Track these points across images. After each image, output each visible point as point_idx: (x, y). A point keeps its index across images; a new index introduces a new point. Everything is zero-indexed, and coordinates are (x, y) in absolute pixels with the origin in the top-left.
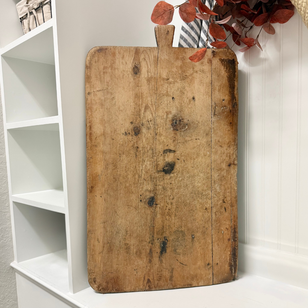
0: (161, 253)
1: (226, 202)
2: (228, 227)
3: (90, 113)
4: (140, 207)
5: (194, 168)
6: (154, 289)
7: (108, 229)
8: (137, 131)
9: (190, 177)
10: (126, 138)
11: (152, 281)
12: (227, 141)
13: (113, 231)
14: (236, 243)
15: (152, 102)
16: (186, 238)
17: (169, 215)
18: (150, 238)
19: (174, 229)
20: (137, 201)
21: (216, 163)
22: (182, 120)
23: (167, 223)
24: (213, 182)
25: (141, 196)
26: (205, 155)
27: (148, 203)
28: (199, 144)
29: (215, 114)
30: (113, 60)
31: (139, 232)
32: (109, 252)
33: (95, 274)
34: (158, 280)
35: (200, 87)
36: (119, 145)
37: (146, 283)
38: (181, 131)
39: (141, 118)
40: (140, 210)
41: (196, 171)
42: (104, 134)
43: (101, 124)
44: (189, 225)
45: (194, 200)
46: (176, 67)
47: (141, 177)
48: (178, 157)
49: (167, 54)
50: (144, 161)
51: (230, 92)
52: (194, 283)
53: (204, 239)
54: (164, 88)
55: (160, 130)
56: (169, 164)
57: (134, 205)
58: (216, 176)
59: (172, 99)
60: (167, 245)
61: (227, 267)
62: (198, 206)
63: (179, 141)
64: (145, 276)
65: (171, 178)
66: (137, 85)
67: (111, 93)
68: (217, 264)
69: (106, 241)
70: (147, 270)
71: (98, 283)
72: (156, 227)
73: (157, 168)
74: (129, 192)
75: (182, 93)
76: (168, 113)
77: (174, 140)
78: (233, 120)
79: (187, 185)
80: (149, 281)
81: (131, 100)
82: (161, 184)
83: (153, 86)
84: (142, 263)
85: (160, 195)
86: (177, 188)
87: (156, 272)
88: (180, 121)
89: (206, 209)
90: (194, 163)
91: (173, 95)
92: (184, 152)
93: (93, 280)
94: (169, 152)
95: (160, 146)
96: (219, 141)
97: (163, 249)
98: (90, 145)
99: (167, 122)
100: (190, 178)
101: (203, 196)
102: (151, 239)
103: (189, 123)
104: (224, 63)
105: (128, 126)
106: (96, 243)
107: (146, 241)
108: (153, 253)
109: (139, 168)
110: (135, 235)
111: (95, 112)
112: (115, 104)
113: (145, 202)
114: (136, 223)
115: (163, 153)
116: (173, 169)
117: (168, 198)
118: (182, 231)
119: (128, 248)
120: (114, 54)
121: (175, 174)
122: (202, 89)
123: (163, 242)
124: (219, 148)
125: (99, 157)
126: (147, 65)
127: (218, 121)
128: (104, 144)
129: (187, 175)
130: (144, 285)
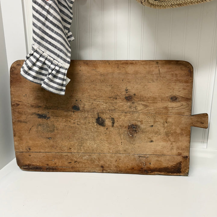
0: (38, 115)
1: (75, 163)
2: (57, 164)
4: (72, 99)
5: (100, 140)
6: (13, 108)
8: (129, 98)
9: (94, 137)
10: (124, 90)
11: (18, 107)
12: (120, 166)
14: (45, 170)
15: (150, 110)
16: (49, 133)
17: (66, 121)
18: (49, 106)
19: (56, 125)
21: (104, 156)
22: (136, 132)
23: (60, 119)
24: (90, 154)
25: (81, 100)
26: (110, 149)
27: (75, 106)
28: (118, 144)
29: (140, 157)
30: (182, 81)
34: (18, 112)
35: (160, 146)
36: (118, 84)
37: (17, 103)
38: (128, 131)
39: (138, 102)
40: (70, 99)
41: (98, 141)
42: (127, 73)
43: (134, 71)
44: (58, 136)
45: (77, 140)
46: (176, 129)
47: (94, 101)
48: (109, 129)
49: (186, 122)
50: (106, 103)
51: (156, 168)
52: (16, 138)
53: (48, 147)
54: (160, 120)
55: (129, 116)
56: (104, 122)
58: (95, 156)
59: (152, 125)
60: (44, 120)
61: (28, 163)
62: (72, 143)
63: (120, 129)
64: (21, 102)
65: (93, 123)
66: (163, 99)
67: (157, 80)
68: (30, 156)
70: (26, 104)
71: (17, 67)
72: (57, 111)
73: (101, 113)
75: (156, 133)
76: (141, 122)
77: (121, 126)
78: (135, 170)
79: (88, 135)
80: (18, 105)
81: (151, 95)
82: (89, 116)
83: (161, 111)
84: (31, 100)
85: (81, 115)
86: (85, 127)
87: (25, 110)
88: (135, 131)
89: (70, 148)
90: (104, 141)
91: (155, 126)
92: (112, 134)
93: (19, 63)
94: (112, 122)
95: (117, 116)
96: (120, 159)
97: (41, 116)
99: (134, 121)
100: (93, 138)
101: (79, 146)
103: (133, 138)
104: (178, 165)
105: (132, 91)
108: (38, 109)
111: (143, 67)
112: (149, 82)
113: (76, 103)
115: (111, 118)
116: (99, 125)
117: (79, 120)
118: (54, 130)
120: (186, 82)
121: (96, 126)
122: (159, 148)
123: (46, 116)
124: (115, 159)
125: (110, 70)
126: (178, 107)
127: (135, 159)
128: (119, 73)
129: (95, 136)
130: (15, 101)
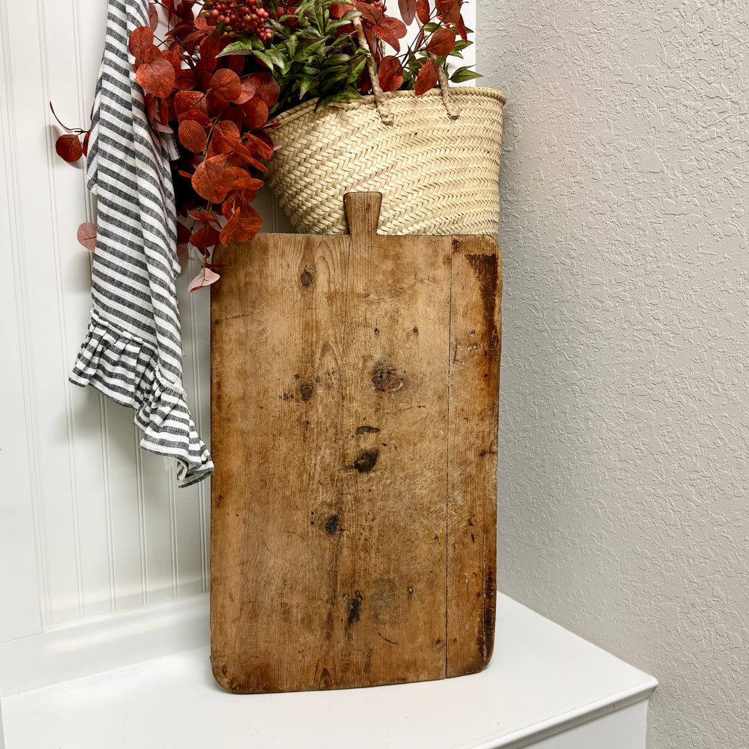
0: (350, 620)
1: (474, 523)
2: (476, 570)
3: (219, 359)
4: (310, 535)
5: (414, 461)
6: (334, 686)
7: (250, 576)
8: (306, 393)
9: (406, 477)
10: (285, 404)
11: (331, 672)
12: (479, 409)
13: (259, 579)
14: (493, 601)
15: (335, 338)
16: (397, 593)
17: (366, 550)
18: (328, 594)
19: (375, 576)
20: (306, 524)
21: (456, 450)
22: (393, 372)
23: (360, 564)
24: (450, 486)
25: (312, 513)
26: (436, 437)
27: (326, 527)
28: (424, 415)
29: (455, 360)
30: (264, 260)
31: (307, 582)
32: (251, 618)
33: (225, 659)
34: (342, 671)
35: (428, 309)
36: (272, 419)
37: (320, 676)
38: (390, 393)
39: (316, 367)
40: (310, 541)
41: (418, 465)
42: (244, 398)
43: (239, 379)
44: (404, 569)
45: (414, 521)
46: (383, 272)
47: (314, 478)
48: (385, 440)
49: (367, 248)
50: (319, 448)
51: (485, 317)
52: (411, 676)
53: (432, 593)
54: (361, 311)
55: (351, 390)
56: (367, 453)
57: (299, 530)
58: (456, 475)
59: (373, 332)
60: (362, 607)
61: (473, 646)
62: (421, 533)
63: (386, 411)
64: (318, 664)
65: (369, 480)
66: (309, 307)
67: (259, 321)
68: (455, 640)
69: (246, 600)
70: (323, 653)
71: (230, 675)
72: (341, 572)
73: (344, 461)
74: (289, 505)
75: (394, 320)
76: (365, 359)
77: (377, 409)
78: (489, 370)
79: (400, 494)
80: (325, 672)
81: (297, 335)
82: (351, 491)
83: (339, 309)
84: (312, 639)
85: (349, 512)
86: (381, 500)
87: (339, 656)
88: (389, 373)
89: (436, 538)
90: (415, 452)
91: (377, 325)
92: (397, 431)
93: (220, 669)
94: (368, 431)
95: (351, 420)
96: (463, 410)
97: (354, 615)
98: (217, 417)
99: (364, 376)
100: (407, 481)
101: (430, 514)
102: (330, 596)
103: (407, 377)
104: (476, 262)
105: (289, 382)
106: (228, 602)
107: (321, 599)
108: (335, 622)
109: (309, 462)
110: (300, 587)
111: (228, 357)
112: (266, 341)
113: (320, 526)
114: (302, 565)
115: (357, 434)
116: (374, 464)
117: (363, 518)
118: (389, 581)
119: (286, 613)
120: (265, 249)
121: (379, 473)
122: (432, 313)
123: (354, 600)
124: (462, 423)
125: (234, 440)
126: (329, 269)
127: (460, 373)
128: (244, 416)
129: (402, 475)
130: (317, 680)
